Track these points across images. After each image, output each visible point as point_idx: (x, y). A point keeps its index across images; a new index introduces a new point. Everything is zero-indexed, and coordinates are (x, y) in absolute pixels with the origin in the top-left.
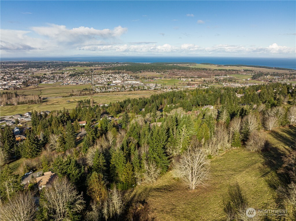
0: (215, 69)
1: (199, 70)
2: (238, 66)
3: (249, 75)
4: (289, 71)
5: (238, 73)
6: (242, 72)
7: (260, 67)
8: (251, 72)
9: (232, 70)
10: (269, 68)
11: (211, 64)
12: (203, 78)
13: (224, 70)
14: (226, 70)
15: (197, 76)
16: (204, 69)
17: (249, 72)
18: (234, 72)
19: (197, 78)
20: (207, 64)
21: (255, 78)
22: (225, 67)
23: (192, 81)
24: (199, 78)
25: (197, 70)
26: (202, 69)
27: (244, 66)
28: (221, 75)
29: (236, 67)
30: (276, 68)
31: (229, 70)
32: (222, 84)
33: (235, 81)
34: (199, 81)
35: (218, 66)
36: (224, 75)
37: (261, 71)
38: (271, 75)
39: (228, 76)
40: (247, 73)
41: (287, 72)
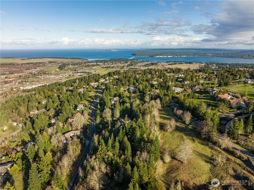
0: (23, 64)
1: (6, 65)
2: (40, 58)
3: (55, 66)
4: (81, 60)
5: (44, 65)
6: (47, 64)
7: (59, 58)
8: (55, 63)
9: (39, 63)
10: (66, 58)
11: (14, 58)
12: (15, 73)
13: (31, 63)
14: (33, 63)
15: (8, 72)
16: (10, 64)
17: (53, 63)
18: (41, 64)
19: (9, 74)
20: (9, 58)
21: (62, 69)
22: (29, 60)
23: (6, 78)
24: (11, 74)
25: (3, 65)
26: (8, 64)
27: (45, 58)
28: (31, 69)
29: (39, 59)
30: (71, 58)
31: (36, 63)
32: (39, 77)
33: (48, 73)
34: (15, 78)
35: (22, 60)
36: (34, 68)
37: (62, 62)
38: (72, 65)
39: (38, 69)
40: (52, 64)
41: (80, 61)
